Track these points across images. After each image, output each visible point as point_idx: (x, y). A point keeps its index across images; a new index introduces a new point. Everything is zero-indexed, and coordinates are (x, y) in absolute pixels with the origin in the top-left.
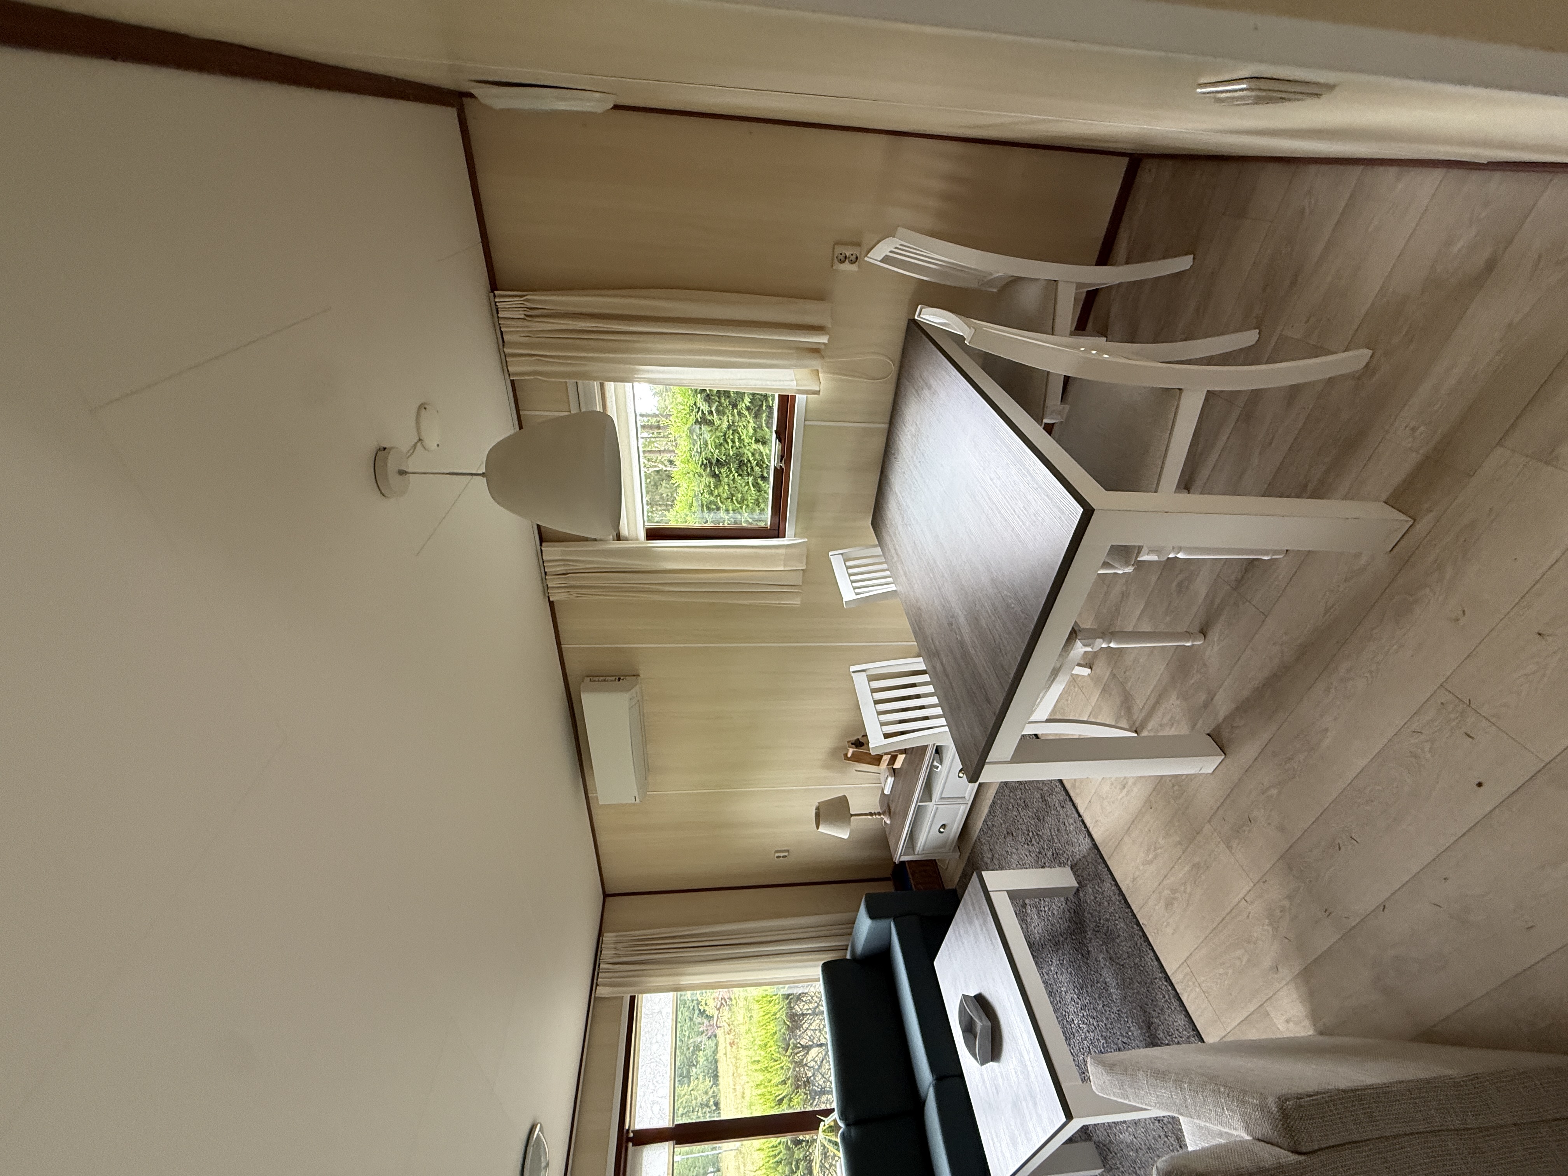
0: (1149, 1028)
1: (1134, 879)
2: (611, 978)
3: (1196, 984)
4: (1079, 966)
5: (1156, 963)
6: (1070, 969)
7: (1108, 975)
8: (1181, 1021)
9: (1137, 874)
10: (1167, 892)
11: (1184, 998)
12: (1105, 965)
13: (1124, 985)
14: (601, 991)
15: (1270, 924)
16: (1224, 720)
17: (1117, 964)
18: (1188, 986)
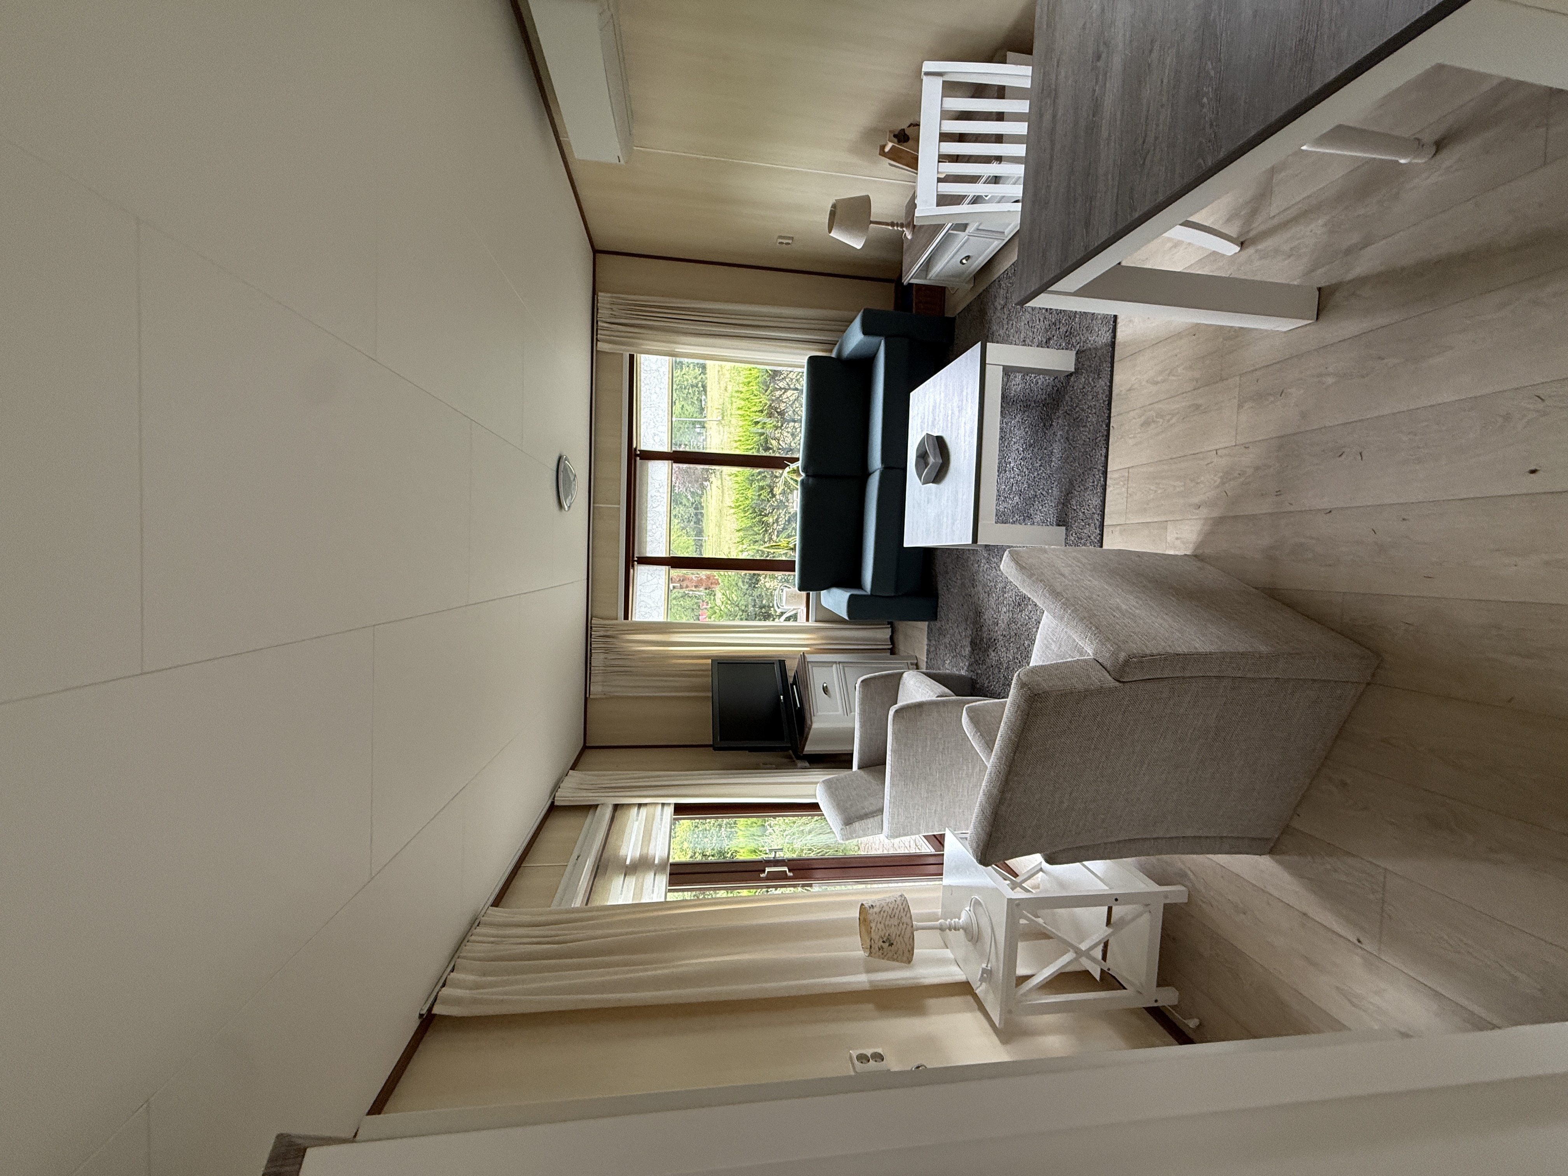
0: (1068, 494)
1: (1129, 390)
2: (610, 336)
3: (1126, 486)
4: (1037, 431)
5: (1103, 459)
6: (1027, 429)
7: (1057, 448)
8: (1096, 501)
9: (1136, 386)
10: (1152, 413)
11: (1108, 490)
12: (1059, 440)
13: (1065, 460)
14: (601, 346)
15: (1221, 478)
16: (1350, 281)
17: (1070, 444)
18: (1117, 484)
